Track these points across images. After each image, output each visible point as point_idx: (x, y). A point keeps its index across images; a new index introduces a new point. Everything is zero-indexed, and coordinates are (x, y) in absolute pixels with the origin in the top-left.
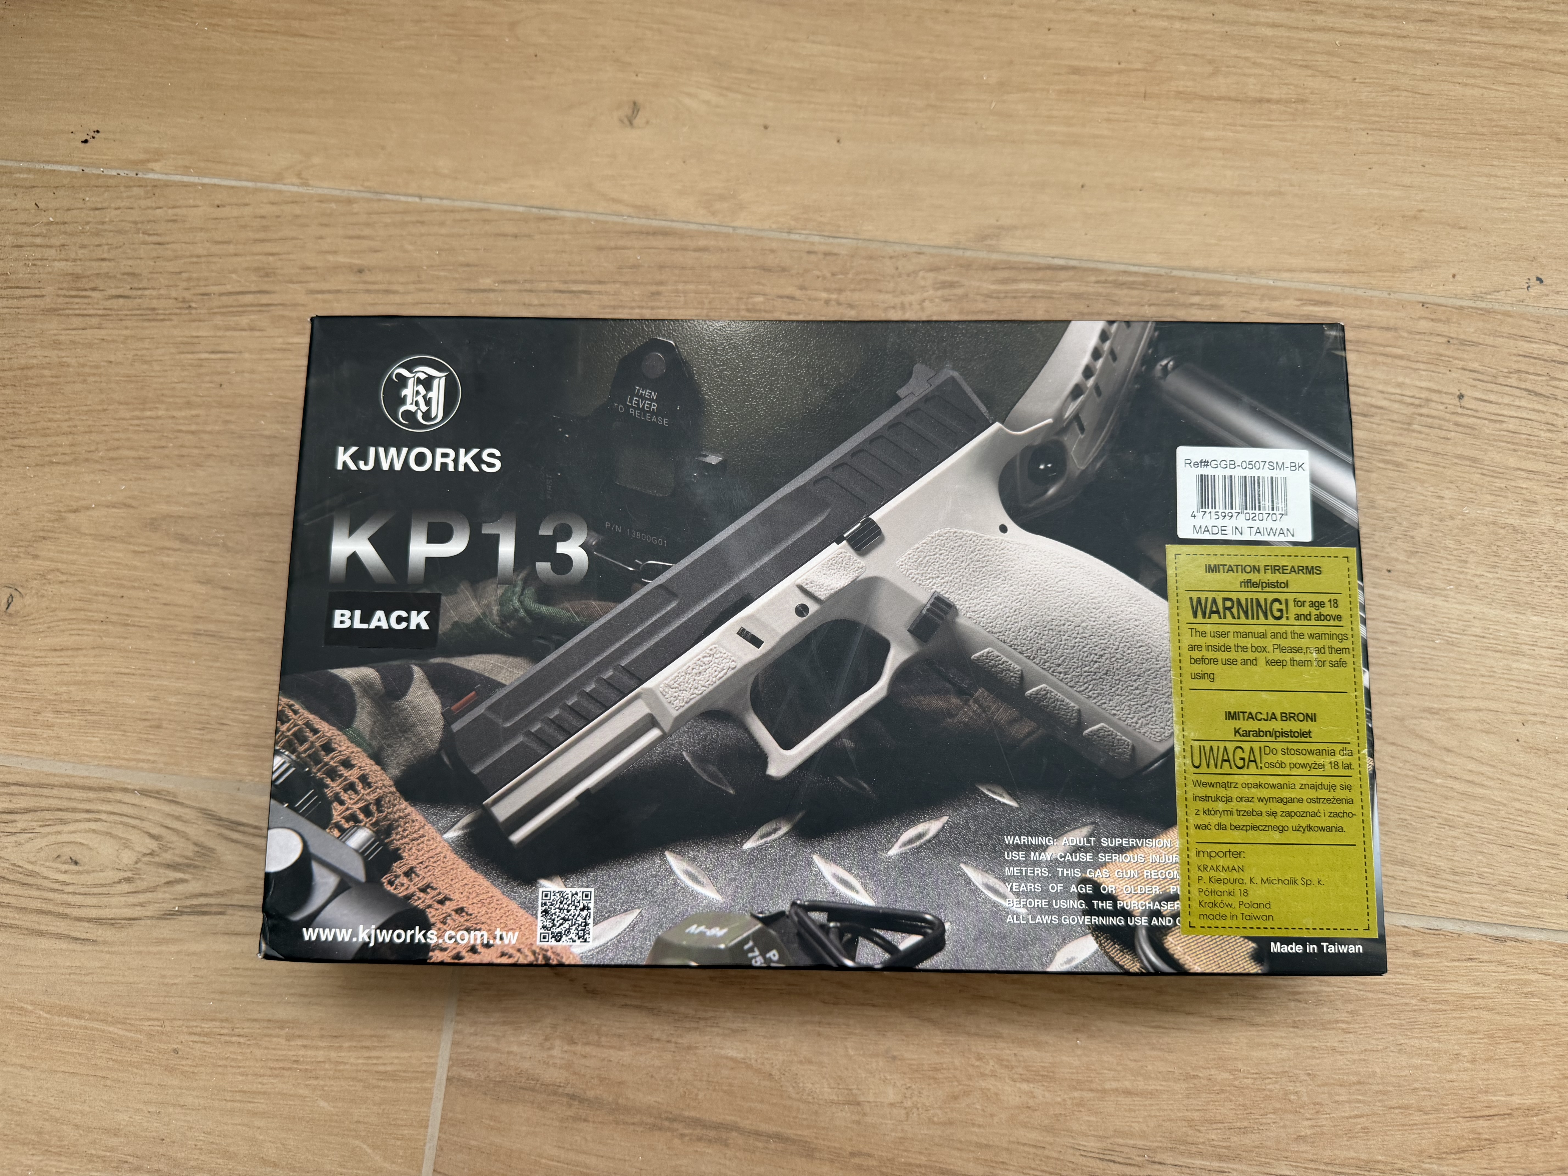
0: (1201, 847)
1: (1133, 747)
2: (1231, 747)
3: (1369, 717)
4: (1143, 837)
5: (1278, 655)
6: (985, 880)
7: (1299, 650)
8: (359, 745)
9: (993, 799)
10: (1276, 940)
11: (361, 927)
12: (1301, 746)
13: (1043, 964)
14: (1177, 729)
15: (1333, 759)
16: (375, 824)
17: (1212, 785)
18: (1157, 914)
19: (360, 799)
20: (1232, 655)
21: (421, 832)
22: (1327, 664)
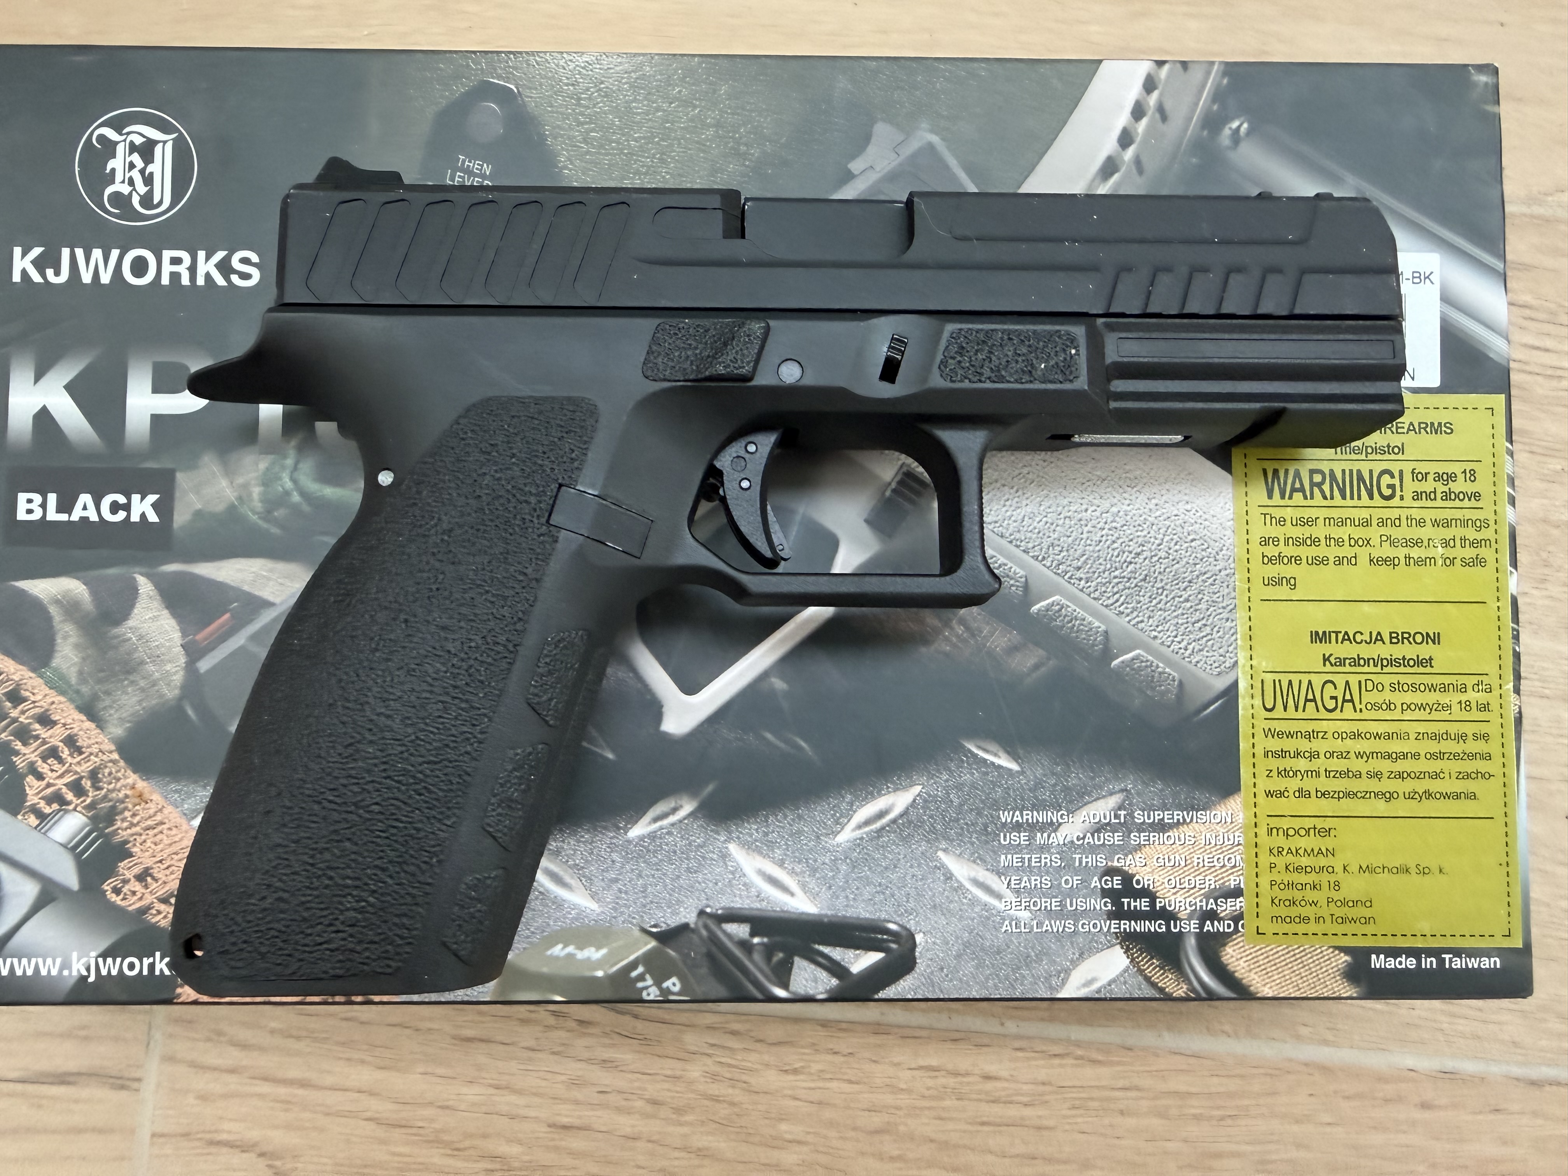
0: (1274, 822)
1: (1181, 683)
2: (1317, 681)
3: (1516, 638)
4: (1193, 809)
5: (1387, 551)
6: (973, 874)
7: (1418, 543)
8: (62, 693)
9: (985, 761)
10: (1378, 951)
11: (75, 956)
12: (1418, 679)
13: (1051, 988)
14: (1242, 657)
15: (1464, 697)
16: (91, 807)
17: (1290, 735)
18: (1212, 915)
19: (67, 771)
20: (1321, 551)
21: (159, 818)
22: (1458, 562)
